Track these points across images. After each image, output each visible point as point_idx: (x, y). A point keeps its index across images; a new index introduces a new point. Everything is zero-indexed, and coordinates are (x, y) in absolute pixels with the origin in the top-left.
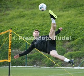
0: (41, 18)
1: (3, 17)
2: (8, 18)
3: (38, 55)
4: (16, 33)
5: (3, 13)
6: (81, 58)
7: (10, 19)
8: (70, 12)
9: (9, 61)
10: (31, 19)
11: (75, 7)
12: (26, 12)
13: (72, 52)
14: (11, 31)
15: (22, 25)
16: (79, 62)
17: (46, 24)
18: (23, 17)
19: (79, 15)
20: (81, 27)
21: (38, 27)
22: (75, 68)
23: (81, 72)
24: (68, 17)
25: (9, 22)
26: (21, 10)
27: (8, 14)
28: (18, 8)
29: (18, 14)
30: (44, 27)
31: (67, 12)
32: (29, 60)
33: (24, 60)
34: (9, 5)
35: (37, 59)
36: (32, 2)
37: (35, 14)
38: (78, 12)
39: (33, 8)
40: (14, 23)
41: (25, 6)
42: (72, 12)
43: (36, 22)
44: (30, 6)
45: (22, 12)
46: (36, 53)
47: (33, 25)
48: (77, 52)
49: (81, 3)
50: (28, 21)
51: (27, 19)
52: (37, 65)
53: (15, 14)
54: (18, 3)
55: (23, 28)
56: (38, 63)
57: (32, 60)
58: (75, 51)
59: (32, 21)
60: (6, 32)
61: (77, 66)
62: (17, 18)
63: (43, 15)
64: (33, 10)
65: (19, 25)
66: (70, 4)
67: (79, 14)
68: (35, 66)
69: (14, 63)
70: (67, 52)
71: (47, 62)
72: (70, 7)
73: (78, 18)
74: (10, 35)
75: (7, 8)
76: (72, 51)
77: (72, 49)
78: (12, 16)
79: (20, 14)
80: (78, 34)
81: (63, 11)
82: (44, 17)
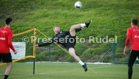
0: (64, 17)
1: (28, 17)
2: (33, 17)
3: (60, 51)
4: (41, 31)
5: (28, 13)
6: (100, 54)
7: (35, 19)
8: (90, 12)
9: (34, 57)
10: (54, 18)
11: (95, 8)
12: (50, 12)
13: (92, 49)
14: (35, 29)
15: (46, 24)
16: (99, 58)
17: (68, 23)
18: (46, 16)
19: (99, 15)
20: (100, 26)
21: (61, 26)
22: (95, 63)
23: (100, 67)
24: (88, 17)
25: (34, 21)
26: (45, 10)
27: (33, 14)
28: (42, 9)
29: (42, 13)
30: (66, 26)
31: (87, 12)
32: (52, 56)
33: (48, 56)
34: (34, 6)
35: (59, 55)
36: (55, 2)
37: (58, 14)
38: (98, 12)
39: (56, 9)
40: (39, 22)
41: (48, 7)
42: (92, 12)
43: (59, 21)
44: (53, 7)
45: (46, 12)
46: (59, 49)
47: (56, 24)
48: (96, 49)
49: (100, 4)
50: (52, 20)
51: (51, 19)
52: (60, 61)
53: (39, 14)
54: (42, 4)
55: (47, 27)
56: (61, 58)
57: (55, 56)
58: (95, 48)
59: (55, 21)
60: (31, 30)
61: (96, 62)
62: (41, 17)
63: (65, 15)
64: (56, 10)
65: (43, 24)
66: (90, 5)
67: (99, 13)
68: (58, 62)
69: (38, 59)
70: (87, 48)
71: (69, 58)
72: (90, 7)
73: (98, 18)
74: (35, 33)
75: (32, 9)
76: (92, 47)
77: (92, 46)
78: (36, 15)
79: (44, 13)
80: (97, 32)
81: (84, 11)
82: (66, 16)
